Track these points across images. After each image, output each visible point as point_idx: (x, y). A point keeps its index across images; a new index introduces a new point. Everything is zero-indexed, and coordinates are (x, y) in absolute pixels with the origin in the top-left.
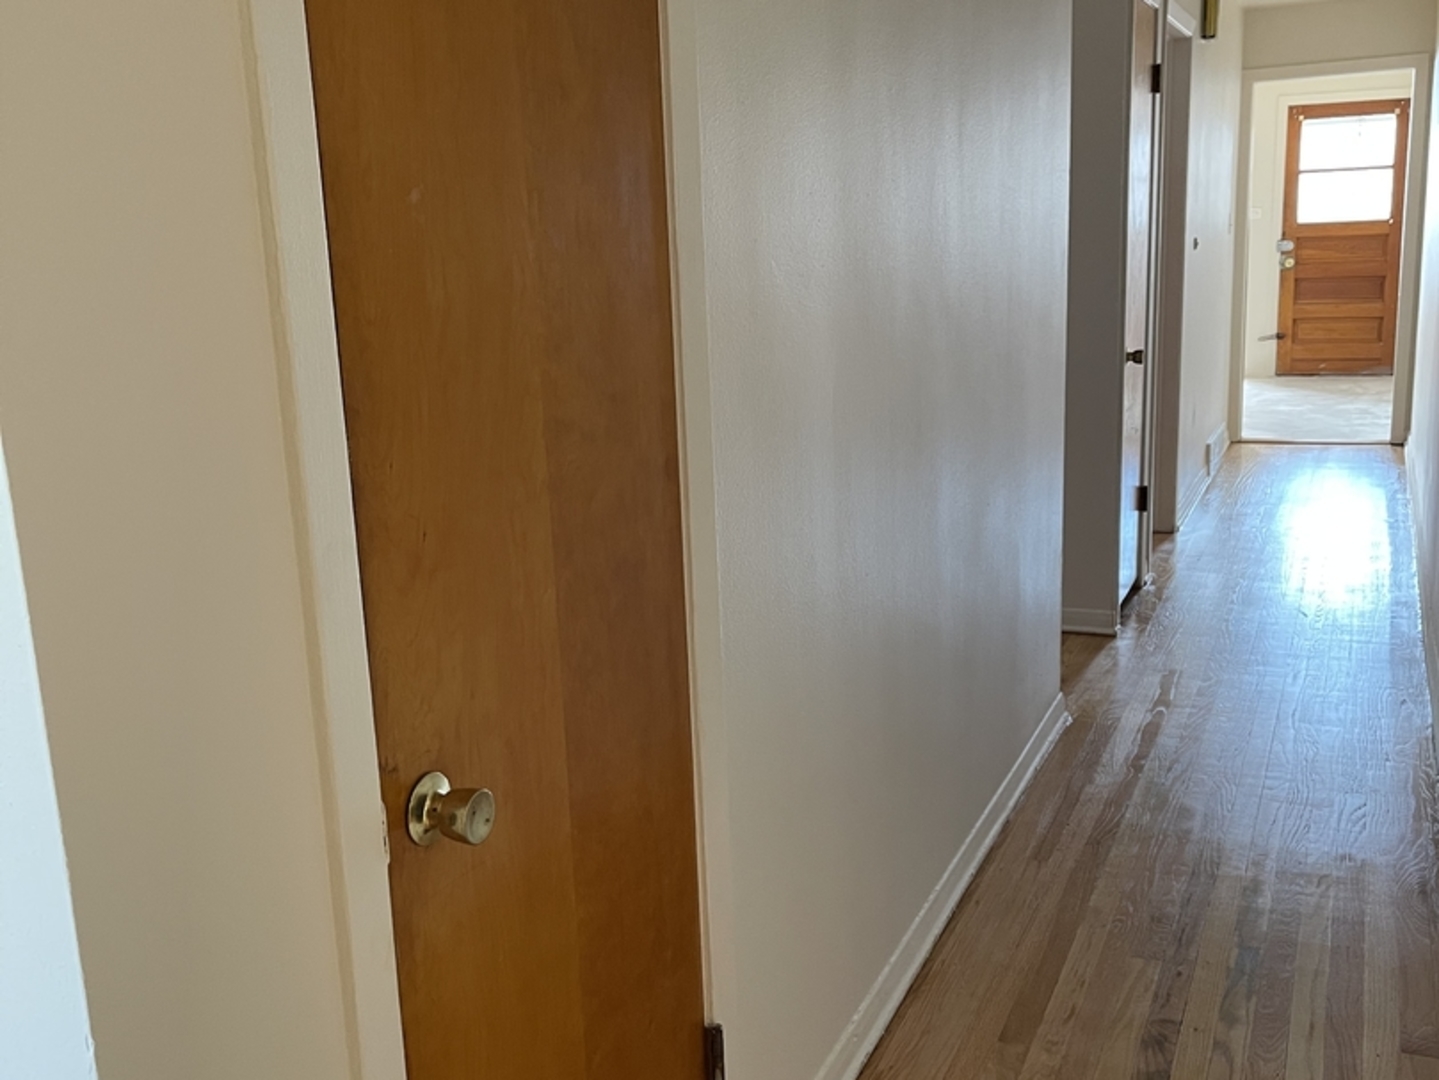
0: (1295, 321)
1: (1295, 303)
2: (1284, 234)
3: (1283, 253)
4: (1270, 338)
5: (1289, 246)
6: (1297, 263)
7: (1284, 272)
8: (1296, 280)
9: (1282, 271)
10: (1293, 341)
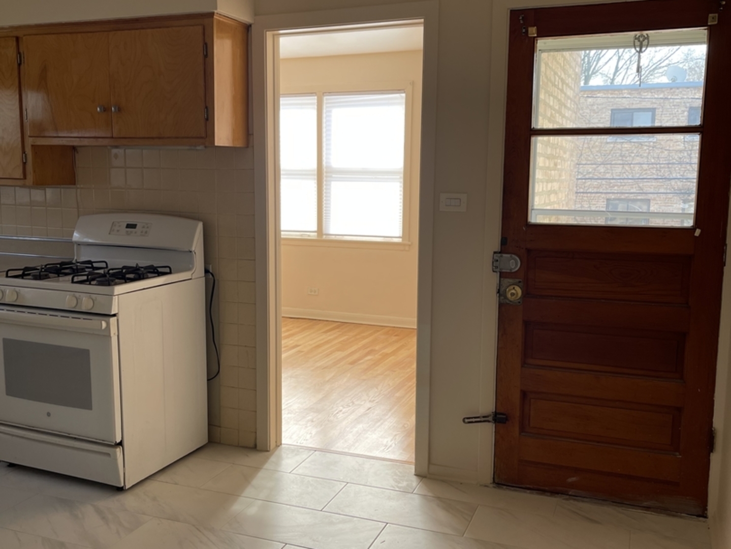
0: (524, 394)
1: (524, 364)
2: (504, 241)
3: (502, 275)
4: (483, 419)
5: (513, 263)
6: (526, 294)
7: (504, 308)
8: (526, 324)
9: (501, 306)
10: (522, 429)
